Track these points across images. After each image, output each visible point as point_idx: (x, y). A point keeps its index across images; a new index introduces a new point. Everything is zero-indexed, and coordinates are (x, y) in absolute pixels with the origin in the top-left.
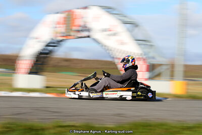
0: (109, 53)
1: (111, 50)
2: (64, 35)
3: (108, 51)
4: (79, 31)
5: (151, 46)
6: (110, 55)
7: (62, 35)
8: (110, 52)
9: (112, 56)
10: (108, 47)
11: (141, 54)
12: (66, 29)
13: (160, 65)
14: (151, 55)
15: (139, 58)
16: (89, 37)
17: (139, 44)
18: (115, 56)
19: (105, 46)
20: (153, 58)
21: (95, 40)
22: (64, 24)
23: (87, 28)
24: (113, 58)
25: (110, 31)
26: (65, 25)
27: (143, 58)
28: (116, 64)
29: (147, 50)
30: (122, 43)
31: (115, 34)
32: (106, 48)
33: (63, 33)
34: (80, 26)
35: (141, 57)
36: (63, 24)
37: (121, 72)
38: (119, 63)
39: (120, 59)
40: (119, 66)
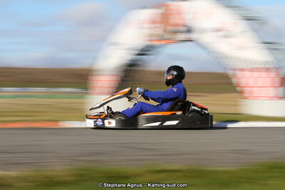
0: (219, 63)
1: (222, 58)
3: (217, 60)
4: (175, 32)
6: (221, 65)
8: (222, 60)
9: (224, 66)
16: (190, 40)
18: (228, 66)
19: (214, 52)
21: (201, 46)
24: (226, 68)
28: (230, 77)
32: (216, 55)
37: (238, 89)
38: (234, 76)
39: (235, 69)
40: (234, 80)
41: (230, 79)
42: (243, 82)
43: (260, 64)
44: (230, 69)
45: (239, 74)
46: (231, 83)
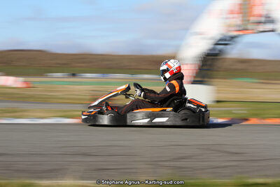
2: (241, 28)
4: (259, 23)
7: (238, 28)
12: (243, 21)
16: (273, 31)
22: (240, 13)
23: (270, 19)
26: (241, 15)
33: (239, 26)
34: (261, 16)
36: (238, 14)
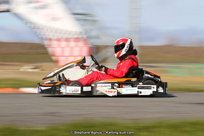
0: (36, 33)
1: (39, 28)
3: (34, 30)
5: (94, 21)
6: (38, 36)
8: (38, 31)
9: (40, 36)
10: (34, 24)
11: (81, 33)
13: (106, 47)
14: (94, 33)
15: (77, 38)
17: (78, 20)
18: (44, 37)
19: (31, 23)
20: (97, 37)
21: (17, 16)
24: (42, 39)
25: (37, 2)
27: (83, 38)
28: (46, 46)
29: (88, 27)
30: (54, 19)
31: (43, 7)
32: (32, 25)
35: (80, 36)
37: (54, 58)
38: (50, 46)
39: (50, 40)
40: (50, 50)
41: (46, 49)
42: (58, 51)
43: (74, 35)
44: (46, 39)
45: (55, 43)
46: (47, 53)
